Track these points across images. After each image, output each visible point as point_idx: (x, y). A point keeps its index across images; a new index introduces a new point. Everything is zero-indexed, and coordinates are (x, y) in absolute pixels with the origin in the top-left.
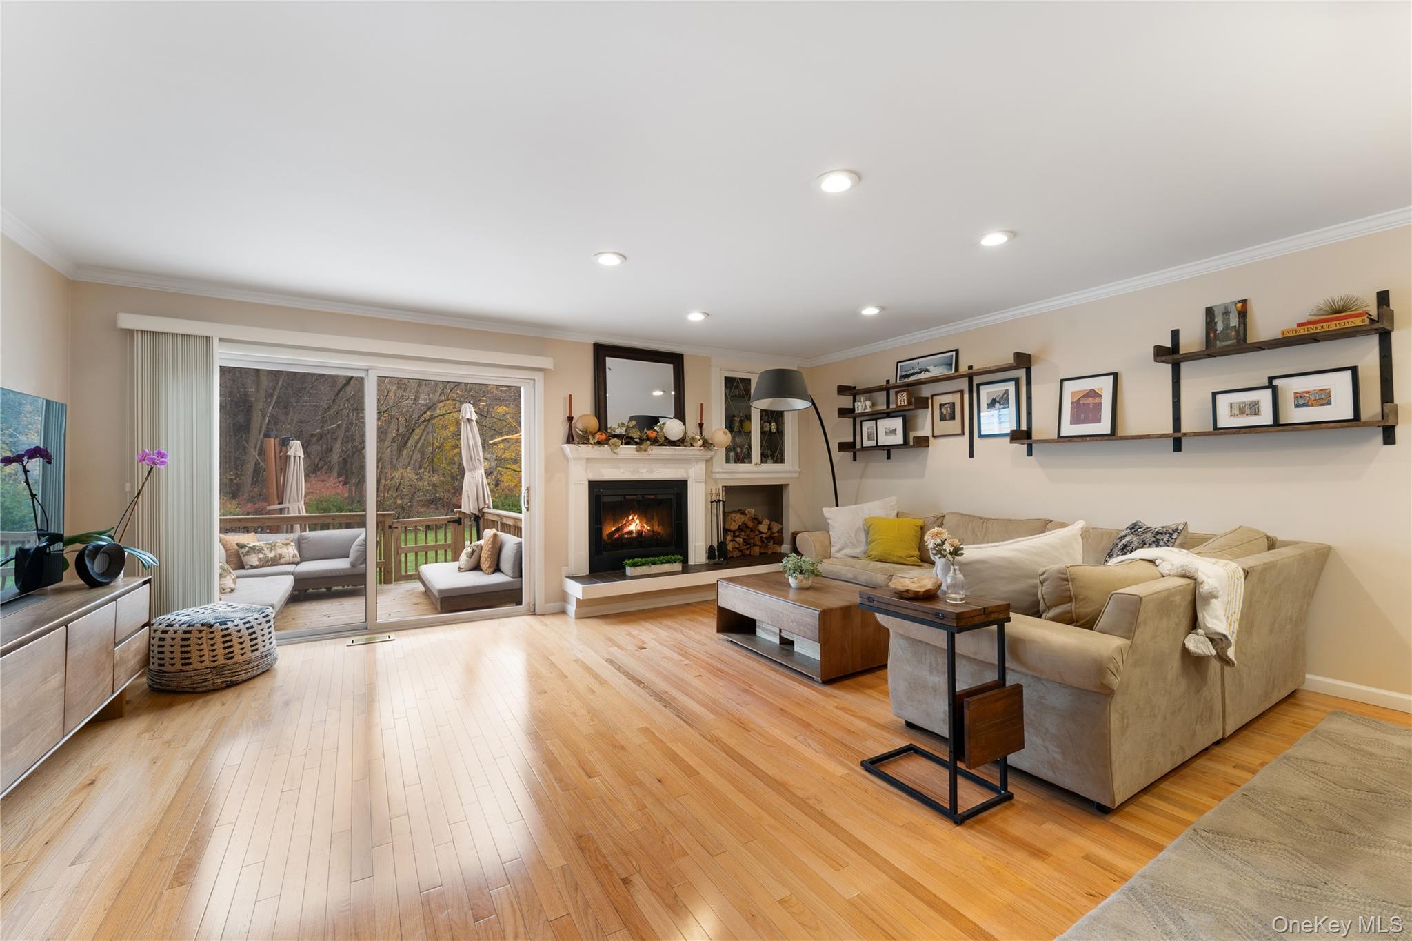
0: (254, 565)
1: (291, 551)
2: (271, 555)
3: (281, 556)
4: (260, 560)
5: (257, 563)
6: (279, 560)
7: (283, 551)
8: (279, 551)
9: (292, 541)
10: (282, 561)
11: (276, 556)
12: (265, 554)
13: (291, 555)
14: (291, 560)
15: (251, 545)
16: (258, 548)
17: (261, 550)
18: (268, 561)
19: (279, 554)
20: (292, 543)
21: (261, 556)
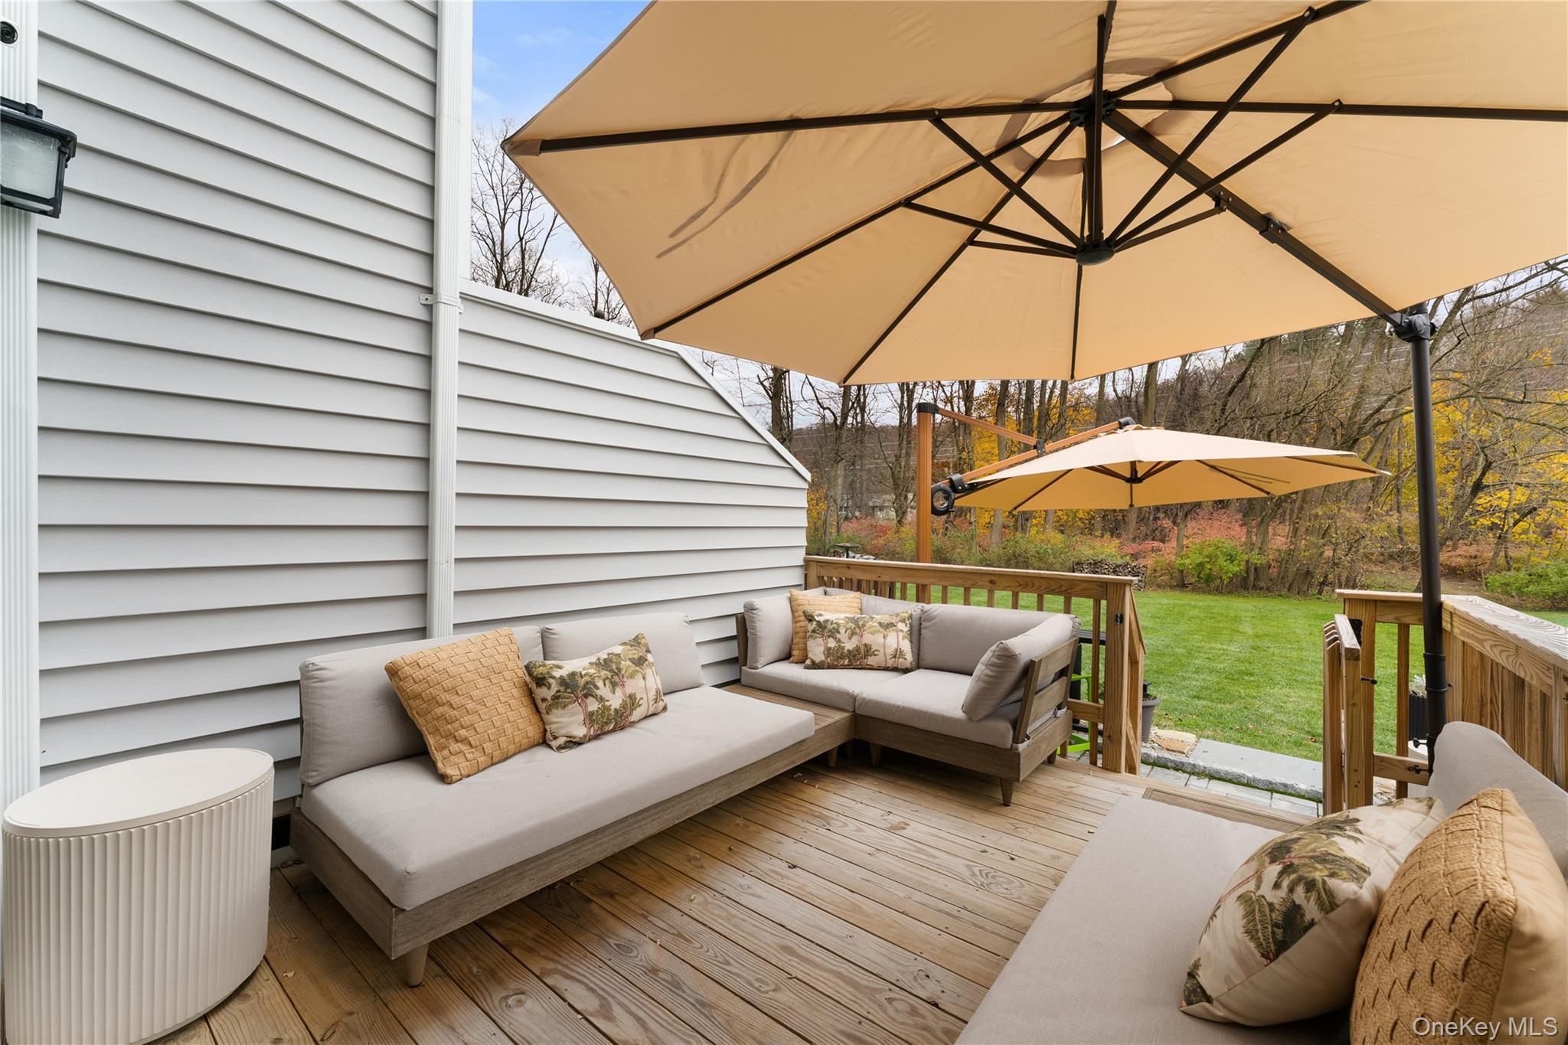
0: (817, 660)
1: (898, 641)
2: (849, 645)
3: (868, 651)
4: (828, 651)
5: (823, 658)
6: (866, 657)
7: (874, 639)
8: (868, 638)
9: (903, 621)
10: (871, 661)
11: (858, 649)
12: (839, 641)
13: (890, 651)
14: (890, 663)
15: (821, 619)
16: (830, 627)
17: (833, 633)
18: (842, 657)
19: (865, 645)
20: (901, 626)
21: (832, 643)
